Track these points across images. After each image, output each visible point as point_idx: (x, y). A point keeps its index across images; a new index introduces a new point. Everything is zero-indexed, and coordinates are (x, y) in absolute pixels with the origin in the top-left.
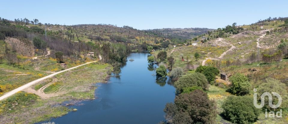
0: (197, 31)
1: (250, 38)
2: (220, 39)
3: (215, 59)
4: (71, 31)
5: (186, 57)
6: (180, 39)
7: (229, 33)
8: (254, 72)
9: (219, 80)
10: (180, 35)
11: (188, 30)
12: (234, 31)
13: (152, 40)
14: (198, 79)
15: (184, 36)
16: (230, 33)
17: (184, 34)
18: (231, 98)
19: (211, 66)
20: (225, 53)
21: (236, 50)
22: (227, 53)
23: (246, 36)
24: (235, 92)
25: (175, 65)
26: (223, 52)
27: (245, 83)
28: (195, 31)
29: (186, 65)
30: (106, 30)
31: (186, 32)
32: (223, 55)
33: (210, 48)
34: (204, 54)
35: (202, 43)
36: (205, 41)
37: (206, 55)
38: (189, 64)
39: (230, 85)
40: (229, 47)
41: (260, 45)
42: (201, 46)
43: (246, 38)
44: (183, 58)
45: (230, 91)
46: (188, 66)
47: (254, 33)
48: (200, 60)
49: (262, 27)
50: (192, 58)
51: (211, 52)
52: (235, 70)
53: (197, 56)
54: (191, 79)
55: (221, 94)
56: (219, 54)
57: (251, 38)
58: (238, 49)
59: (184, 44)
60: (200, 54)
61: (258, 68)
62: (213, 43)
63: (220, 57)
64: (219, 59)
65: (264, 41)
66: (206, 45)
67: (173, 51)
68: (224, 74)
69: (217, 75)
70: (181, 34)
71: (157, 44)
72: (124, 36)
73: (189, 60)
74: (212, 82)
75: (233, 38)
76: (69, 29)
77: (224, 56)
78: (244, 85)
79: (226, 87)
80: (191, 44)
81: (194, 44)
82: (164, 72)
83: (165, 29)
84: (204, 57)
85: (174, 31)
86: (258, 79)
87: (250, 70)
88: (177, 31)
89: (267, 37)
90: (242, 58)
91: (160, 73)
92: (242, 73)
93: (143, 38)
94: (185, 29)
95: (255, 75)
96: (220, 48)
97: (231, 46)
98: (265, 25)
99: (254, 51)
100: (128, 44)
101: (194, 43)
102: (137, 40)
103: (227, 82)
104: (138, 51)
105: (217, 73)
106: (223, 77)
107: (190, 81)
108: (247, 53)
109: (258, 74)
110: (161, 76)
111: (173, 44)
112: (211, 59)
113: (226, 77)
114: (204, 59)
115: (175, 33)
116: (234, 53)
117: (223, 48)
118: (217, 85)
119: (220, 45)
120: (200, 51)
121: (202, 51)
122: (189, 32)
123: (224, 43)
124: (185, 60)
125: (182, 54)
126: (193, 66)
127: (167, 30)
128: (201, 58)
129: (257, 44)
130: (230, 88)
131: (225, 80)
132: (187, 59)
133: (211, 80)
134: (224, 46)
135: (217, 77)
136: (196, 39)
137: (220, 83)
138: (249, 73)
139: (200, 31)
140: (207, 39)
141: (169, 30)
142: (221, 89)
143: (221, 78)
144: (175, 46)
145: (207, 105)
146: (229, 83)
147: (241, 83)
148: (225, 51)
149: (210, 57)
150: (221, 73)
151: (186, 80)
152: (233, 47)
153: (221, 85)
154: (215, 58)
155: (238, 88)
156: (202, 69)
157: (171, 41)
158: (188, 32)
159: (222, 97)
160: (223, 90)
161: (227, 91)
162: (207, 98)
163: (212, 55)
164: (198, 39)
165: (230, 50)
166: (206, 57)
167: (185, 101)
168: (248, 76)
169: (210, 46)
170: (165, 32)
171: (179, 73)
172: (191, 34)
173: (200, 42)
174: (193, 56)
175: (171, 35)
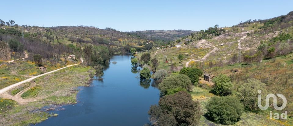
0: (180, 33)
1: (231, 40)
2: (203, 41)
3: (198, 61)
4: (51, 33)
5: (170, 59)
6: (163, 41)
7: (211, 35)
8: (236, 73)
9: (202, 81)
10: (163, 37)
11: (172, 32)
12: (216, 33)
13: (135, 42)
14: (182, 81)
15: (167, 38)
16: (213, 35)
17: (167, 36)
18: (214, 99)
19: (194, 67)
20: (208, 55)
21: (218, 51)
22: (210, 55)
23: (228, 38)
24: (218, 92)
25: (158, 67)
26: (206, 53)
27: (228, 84)
28: (178, 33)
29: (170, 67)
30: (87, 32)
31: (170, 34)
32: (206, 56)
33: (193, 50)
34: (187, 55)
35: (185, 44)
36: (189, 42)
37: (189, 57)
38: (173, 65)
39: (213, 86)
40: (212, 49)
41: (241, 47)
42: (184, 47)
43: (228, 40)
44: (166, 60)
45: (213, 92)
46: (172, 68)
47: (236, 35)
48: (183, 62)
49: (243, 29)
50: (176, 60)
51: (194, 54)
52: (218, 71)
53: (180, 57)
54: (175, 81)
55: (204, 95)
56: (202, 56)
57: (233, 39)
58: (221, 50)
59: (168, 46)
60: (183, 56)
61: (239, 68)
62: (196, 45)
63: (203, 59)
64: (202, 60)
65: (245, 43)
66: (189, 47)
67: (157, 52)
68: (207, 75)
69: (200, 76)
70: (165, 36)
71: (140, 46)
72: (106, 38)
73: (173, 62)
74: (196, 83)
75: (215, 40)
76: (48, 31)
77: (207, 58)
78: (227, 86)
79: (210, 88)
80: (174, 46)
81: (178, 46)
82: (148, 74)
83: (149, 31)
84: (188, 58)
85: (157, 33)
86: (240, 79)
87: (232, 71)
88: (160, 32)
89: (248, 39)
90: (224, 59)
91: (144, 76)
92: (224, 73)
93: (126, 40)
94: (168, 30)
95: (237, 76)
96: (203, 50)
97: (214, 48)
98: (245, 27)
99: (235, 52)
100: (111, 47)
101: (177, 44)
102: (120, 42)
103: (211, 83)
104: (121, 53)
105: (200, 74)
106: (206, 78)
107: (174, 83)
108: (229, 55)
109: (240, 75)
110: (145, 78)
111: (156, 46)
112: (194, 60)
113: (210, 78)
114: (187, 61)
115: (159, 35)
116: (217, 54)
117: (206, 49)
118: (201, 86)
119: (203, 46)
120: (184, 52)
121: (185, 52)
122: (173, 34)
123: (207, 45)
124: (169, 62)
125: (166, 56)
126: (177, 68)
127: (151, 32)
128: (184, 60)
129: (238, 45)
130: (213, 89)
131: (208, 81)
132: (171, 60)
133: (194, 81)
134: (207, 48)
135: (200, 78)
136: (179, 41)
137: (204, 84)
138: (231, 74)
139: (183, 33)
140: (190, 41)
141: (153, 31)
142: (204, 90)
143: (205, 79)
144: (158, 48)
145: (191, 106)
146: (212, 84)
147: (224, 84)
148: (208, 52)
149: (194, 58)
150: (204, 74)
151: (170, 82)
152: (216, 49)
153: (204, 86)
154: (198, 59)
155: (220, 89)
156: (186, 71)
157: (155, 43)
158: (171, 33)
159: (206, 98)
160: (206, 91)
161: (210, 92)
162: (191, 99)
163: (195, 57)
164: (181, 41)
165: (213, 51)
166: (190, 58)
167: (170, 102)
168: (230, 77)
169: (193, 47)
170: (148, 34)
171: (163, 75)
172: (175, 36)
173: (183, 44)
174: (177, 58)
175: (154, 37)
